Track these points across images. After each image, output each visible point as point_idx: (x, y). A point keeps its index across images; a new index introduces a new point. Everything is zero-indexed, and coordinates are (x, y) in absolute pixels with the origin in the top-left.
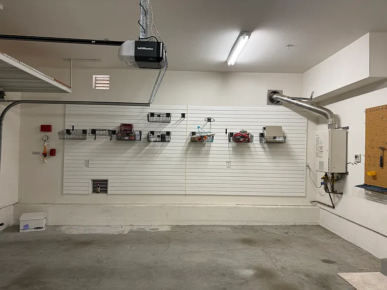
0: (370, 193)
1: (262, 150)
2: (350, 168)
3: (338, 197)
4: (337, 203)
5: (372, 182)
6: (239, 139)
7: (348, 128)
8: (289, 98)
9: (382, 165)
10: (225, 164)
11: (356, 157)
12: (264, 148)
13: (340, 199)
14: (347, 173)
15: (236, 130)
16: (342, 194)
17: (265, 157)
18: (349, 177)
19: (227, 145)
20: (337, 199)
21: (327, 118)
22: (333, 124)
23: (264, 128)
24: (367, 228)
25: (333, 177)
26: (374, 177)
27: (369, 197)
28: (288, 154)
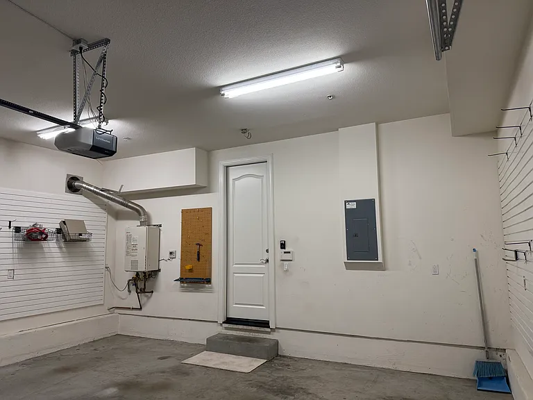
0: (186, 285)
1: (57, 250)
2: (163, 265)
3: (147, 296)
4: (144, 304)
5: (190, 275)
6: (37, 236)
7: (160, 226)
8: (97, 188)
9: (199, 259)
10: (6, 273)
11: (171, 253)
12: (60, 248)
13: (149, 298)
14: (159, 270)
15: (26, 224)
16: (152, 292)
17: (61, 259)
18: (161, 274)
19: (11, 245)
20: (145, 299)
21: (140, 214)
22: (146, 221)
23: (64, 222)
24: (181, 319)
25: (145, 276)
26: (191, 270)
27: (184, 290)
28: (88, 255)
